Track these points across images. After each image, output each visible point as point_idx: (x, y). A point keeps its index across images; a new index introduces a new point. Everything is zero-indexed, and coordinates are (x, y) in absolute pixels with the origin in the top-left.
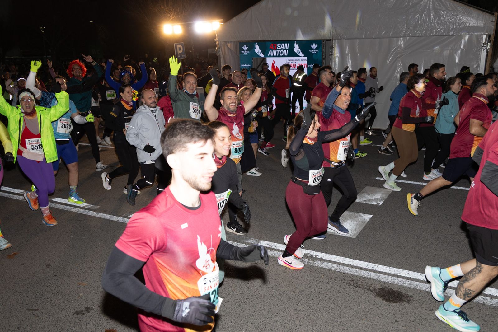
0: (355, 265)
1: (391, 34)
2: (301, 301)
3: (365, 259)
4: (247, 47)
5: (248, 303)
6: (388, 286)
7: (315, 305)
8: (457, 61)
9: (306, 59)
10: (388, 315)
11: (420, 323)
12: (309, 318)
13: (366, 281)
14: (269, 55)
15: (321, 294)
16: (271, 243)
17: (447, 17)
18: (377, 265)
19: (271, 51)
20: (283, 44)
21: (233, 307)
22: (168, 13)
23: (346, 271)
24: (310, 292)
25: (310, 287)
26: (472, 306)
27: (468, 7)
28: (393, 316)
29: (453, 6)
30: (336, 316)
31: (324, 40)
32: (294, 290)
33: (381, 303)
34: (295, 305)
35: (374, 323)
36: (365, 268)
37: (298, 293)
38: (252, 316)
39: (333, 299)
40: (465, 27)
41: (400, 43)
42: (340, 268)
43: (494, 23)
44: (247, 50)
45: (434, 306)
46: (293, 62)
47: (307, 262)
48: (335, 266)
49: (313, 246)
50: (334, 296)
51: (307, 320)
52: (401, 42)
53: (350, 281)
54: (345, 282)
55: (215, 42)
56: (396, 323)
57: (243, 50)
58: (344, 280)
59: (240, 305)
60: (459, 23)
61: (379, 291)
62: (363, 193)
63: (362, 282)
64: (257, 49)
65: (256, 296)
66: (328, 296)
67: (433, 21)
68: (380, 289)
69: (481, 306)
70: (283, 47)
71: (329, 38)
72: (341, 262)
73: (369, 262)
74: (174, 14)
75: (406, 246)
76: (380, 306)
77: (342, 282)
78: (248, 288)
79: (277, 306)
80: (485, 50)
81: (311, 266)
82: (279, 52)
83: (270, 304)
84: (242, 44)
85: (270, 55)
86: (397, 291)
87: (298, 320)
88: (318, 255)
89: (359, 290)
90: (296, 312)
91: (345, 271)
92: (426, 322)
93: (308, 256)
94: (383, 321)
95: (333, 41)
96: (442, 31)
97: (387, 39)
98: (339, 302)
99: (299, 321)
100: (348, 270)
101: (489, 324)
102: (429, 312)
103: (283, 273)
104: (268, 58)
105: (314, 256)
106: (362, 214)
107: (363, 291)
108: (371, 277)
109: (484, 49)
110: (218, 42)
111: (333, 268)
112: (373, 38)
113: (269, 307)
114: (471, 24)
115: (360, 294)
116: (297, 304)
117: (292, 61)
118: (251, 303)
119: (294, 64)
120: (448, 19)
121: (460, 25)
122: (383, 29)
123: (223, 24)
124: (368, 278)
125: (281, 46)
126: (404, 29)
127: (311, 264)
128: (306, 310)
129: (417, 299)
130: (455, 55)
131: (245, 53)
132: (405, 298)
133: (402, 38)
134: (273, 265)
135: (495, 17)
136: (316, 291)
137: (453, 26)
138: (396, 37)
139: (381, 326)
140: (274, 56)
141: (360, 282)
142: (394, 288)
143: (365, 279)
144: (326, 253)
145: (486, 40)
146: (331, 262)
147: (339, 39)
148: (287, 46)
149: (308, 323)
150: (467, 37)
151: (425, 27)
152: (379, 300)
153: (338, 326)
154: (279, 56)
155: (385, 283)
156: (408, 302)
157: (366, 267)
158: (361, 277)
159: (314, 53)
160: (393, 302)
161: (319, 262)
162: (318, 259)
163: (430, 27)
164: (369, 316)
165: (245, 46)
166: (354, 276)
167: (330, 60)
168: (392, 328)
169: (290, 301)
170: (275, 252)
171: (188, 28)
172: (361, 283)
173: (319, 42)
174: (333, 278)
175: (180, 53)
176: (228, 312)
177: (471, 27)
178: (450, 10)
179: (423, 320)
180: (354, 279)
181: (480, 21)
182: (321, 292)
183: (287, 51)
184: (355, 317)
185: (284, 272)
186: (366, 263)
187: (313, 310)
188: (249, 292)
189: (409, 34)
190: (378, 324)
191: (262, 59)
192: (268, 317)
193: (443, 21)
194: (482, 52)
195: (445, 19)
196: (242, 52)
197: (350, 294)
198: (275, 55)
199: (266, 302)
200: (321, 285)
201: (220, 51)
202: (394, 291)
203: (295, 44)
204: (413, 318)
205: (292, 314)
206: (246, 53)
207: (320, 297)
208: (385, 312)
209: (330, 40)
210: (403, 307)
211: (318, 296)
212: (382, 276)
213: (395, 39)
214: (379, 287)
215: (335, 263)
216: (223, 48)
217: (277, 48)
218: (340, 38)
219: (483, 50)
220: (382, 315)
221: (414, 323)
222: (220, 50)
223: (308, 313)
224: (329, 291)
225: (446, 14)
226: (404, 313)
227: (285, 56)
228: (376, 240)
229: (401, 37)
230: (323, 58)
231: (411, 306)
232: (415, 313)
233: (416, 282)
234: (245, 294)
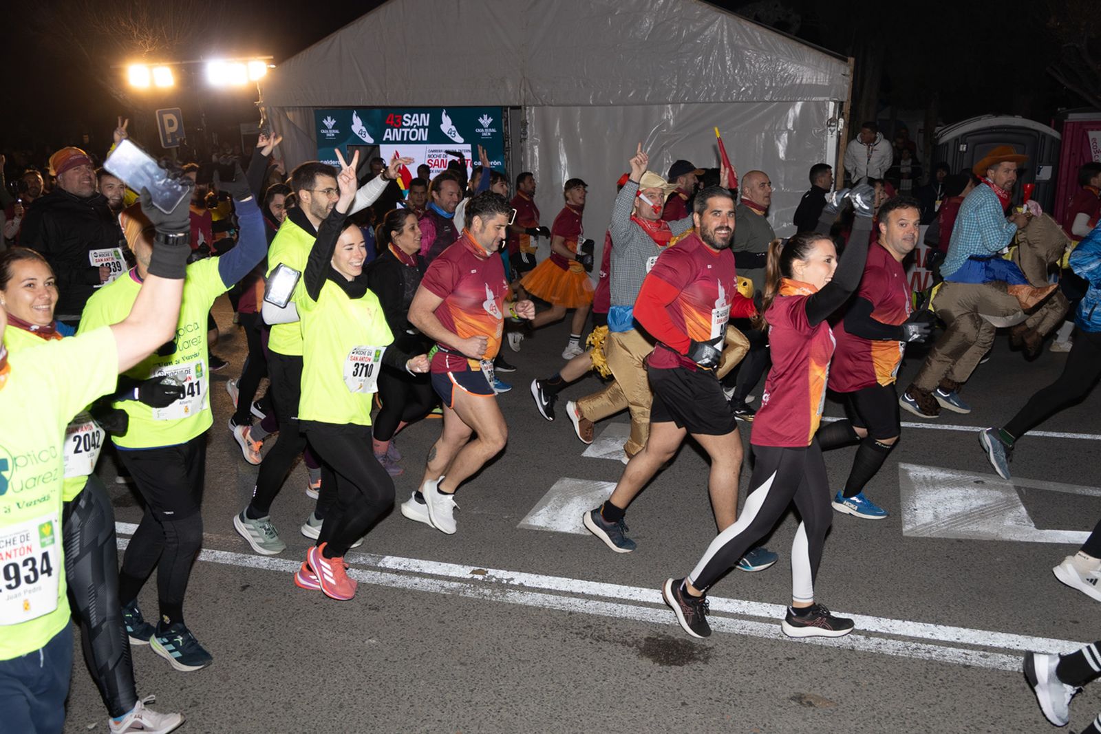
0: (593, 593)
1: (647, 96)
2: (480, 683)
3: (615, 579)
4: (334, 121)
5: (360, 699)
6: (664, 632)
7: (511, 688)
8: (782, 155)
9: (470, 149)
10: (665, 692)
11: (732, 702)
12: (499, 717)
13: (618, 626)
14: (384, 139)
15: (523, 662)
16: (407, 559)
17: (758, 63)
18: (638, 589)
19: (388, 130)
20: (417, 115)
21: (325, 713)
22: (139, 39)
23: (576, 608)
24: (499, 661)
25: (499, 649)
26: (832, 657)
27: (797, 44)
28: (677, 693)
29: (768, 40)
30: (557, 706)
31: (507, 107)
32: (462, 661)
33: (649, 670)
34: (467, 693)
35: (639, 713)
36: (614, 598)
37: (472, 666)
38: (370, 726)
39: (549, 670)
40: (793, 85)
41: (667, 116)
42: (562, 602)
43: (847, 78)
44: (334, 127)
45: (758, 663)
46: (440, 156)
47: (490, 596)
48: (551, 598)
49: (501, 560)
50: (551, 665)
51: (496, 722)
52: (669, 114)
53: (584, 628)
54: (575, 631)
55: (257, 109)
56: (684, 708)
57: (325, 128)
58: (572, 627)
59: (341, 706)
60: (782, 77)
61: (646, 645)
62: (604, 438)
63: (609, 628)
64: (357, 126)
65: (379, 682)
66: (539, 666)
67: (730, 71)
68: (647, 639)
69: (847, 654)
70: (417, 122)
71: (517, 104)
72: (563, 589)
73: (623, 584)
74: (153, 42)
75: (696, 544)
76: (649, 676)
77: (568, 632)
78: (359, 666)
79: (428, 700)
80: (835, 133)
81: (498, 604)
82: (408, 132)
83: (411, 696)
84: (321, 112)
85: (388, 139)
86: (682, 640)
87: (475, 725)
88: (512, 579)
89: (605, 645)
90: (470, 709)
91: (573, 608)
92: (742, 700)
93: (491, 583)
94: (656, 708)
95: (525, 109)
96: (750, 92)
97: (640, 107)
98: (563, 677)
99: (476, 727)
100: (578, 605)
101: (864, 689)
102: (749, 678)
103: (437, 625)
104: (382, 146)
105: (505, 582)
106: (603, 483)
107: (612, 647)
108: (628, 616)
109: (832, 132)
110: (263, 109)
111: (547, 604)
112: (611, 105)
113: (408, 704)
114: (804, 80)
115: (605, 654)
116: (472, 691)
117: (438, 154)
118: (368, 699)
119: (442, 160)
120: (760, 68)
121: (784, 80)
122: (630, 84)
123: (274, 66)
124: (621, 619)
125: (411, 119)
126: (674, 87)
127: (498, 600)
128: (492, 701)
129: (724, 652)
130: (777, 142)
131: (328, 135)
132: (699, 653)
133: (669, 106)
134: (414, 609)
135: (848, 66)
136: (513, 657)
137: (771, 83)
138: (659, 104)
139: (652, 718)
140: (396, 142)
141: (605, 628)
142: (676, 635)
143: (615, 620)
144: (531, 572)
145: (835, 112)
146: (541, 591)
147: (540, 106)
148: (425, 119)
149: (496, 728)
150: (798, 106)
151: (714, 83)
152: (646, 663)
153: (564, 729)
154: (409, 142)
155: (657, 625)
156: (706, 661)
157: (618, 596)
158: (606, 617)
159: (485, 134)
160: (675, 665)
161: (517, 594)
162: (514, 587)
163: (725, 83)
164: (626, 699)
165: (329, 118)
166: (593, 616)
167: (522, 151)
168: (675, 720)
169: (454, 686)
170: (417, 580)
171: (190, 75)
172: (607, 631)
173: (497, 113)
174: (547, 625)
175: (171, 134)
176: (314, 726)
177: (806, 85)
178: (763, 50)
179: (737, 696)
180: (591, 623)
181: (822, 74)
182: (522, 659)
183: (427, 130)
184: (598, 704)
185: (439, 622)
186: (618, 587)
187: (508, 700)
188: (362, 675)
189: (685, 96)
190: (647, 715)
191: (369, 148)
192: (407, 726)
193: (751, 71)
194: (829, 136)
195: (754, 67)
196: (323, 131)
197: (585, 656)
198: (399, 139)
199: (401, 694)
200: (522, 644)
201: (268, 129)
202: (676, 642)
203: (444, 115)
204: (716, 695)
205: (462, 713)
206: (331, 134)
207: (521, 669)
208: (659, 687)
209: (519, 108)
210: (696, 673)
211: (516, 668)
212: (650, 611)
213: (656, 107)
214: (645, 636)
215: (550, 592)
216: (276, 124)
217: (404, 123)
218: (540, 103)
219: (829, 133)
220: (654, 693)
221: (721, 705)
222: (271, 127)
223: (497, 708)
224: (541, 654)
225: (756, 58)
226: (699, 684)
227: (421, 142)
228: (636, 535)
229: (669, 103)
230: (507, 146)
231: (711, 669)
232: (721, 683)
233: (720, 618)
234: (352, 680)
